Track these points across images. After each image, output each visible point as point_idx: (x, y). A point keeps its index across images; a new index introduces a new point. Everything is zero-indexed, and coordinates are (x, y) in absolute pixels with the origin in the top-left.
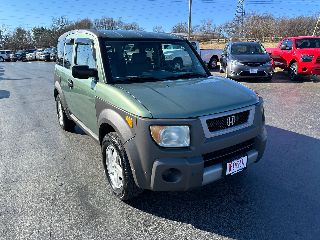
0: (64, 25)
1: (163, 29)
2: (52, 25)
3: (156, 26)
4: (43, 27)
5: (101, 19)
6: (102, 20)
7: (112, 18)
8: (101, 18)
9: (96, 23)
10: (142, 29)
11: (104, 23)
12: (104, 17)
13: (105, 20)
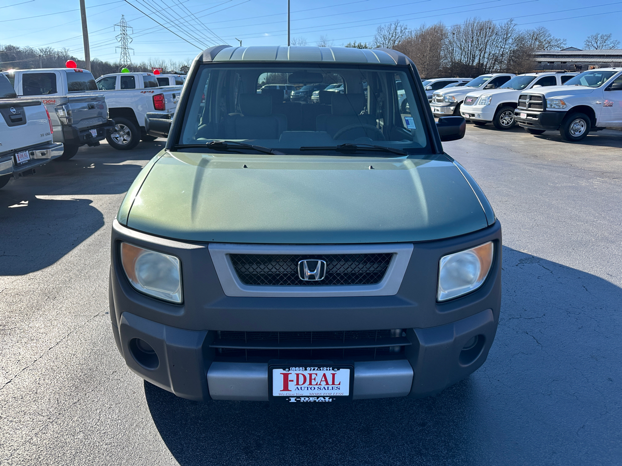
0: (397, 37)
1: (611, 41)
2: (376, 39)
3: (594, 34)
4: (362, 44)
5: (466, 24)
6: (467, 26)
7: (489, 21)
8: (467, 22)
9: (455, 33)
10: (559, 43)
11: (470, 32)
12: (473, 20)
13: (474, 25)
